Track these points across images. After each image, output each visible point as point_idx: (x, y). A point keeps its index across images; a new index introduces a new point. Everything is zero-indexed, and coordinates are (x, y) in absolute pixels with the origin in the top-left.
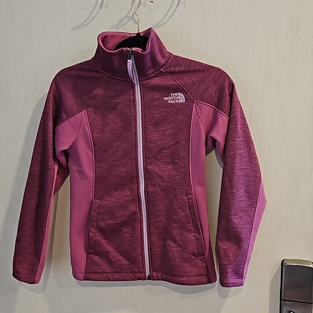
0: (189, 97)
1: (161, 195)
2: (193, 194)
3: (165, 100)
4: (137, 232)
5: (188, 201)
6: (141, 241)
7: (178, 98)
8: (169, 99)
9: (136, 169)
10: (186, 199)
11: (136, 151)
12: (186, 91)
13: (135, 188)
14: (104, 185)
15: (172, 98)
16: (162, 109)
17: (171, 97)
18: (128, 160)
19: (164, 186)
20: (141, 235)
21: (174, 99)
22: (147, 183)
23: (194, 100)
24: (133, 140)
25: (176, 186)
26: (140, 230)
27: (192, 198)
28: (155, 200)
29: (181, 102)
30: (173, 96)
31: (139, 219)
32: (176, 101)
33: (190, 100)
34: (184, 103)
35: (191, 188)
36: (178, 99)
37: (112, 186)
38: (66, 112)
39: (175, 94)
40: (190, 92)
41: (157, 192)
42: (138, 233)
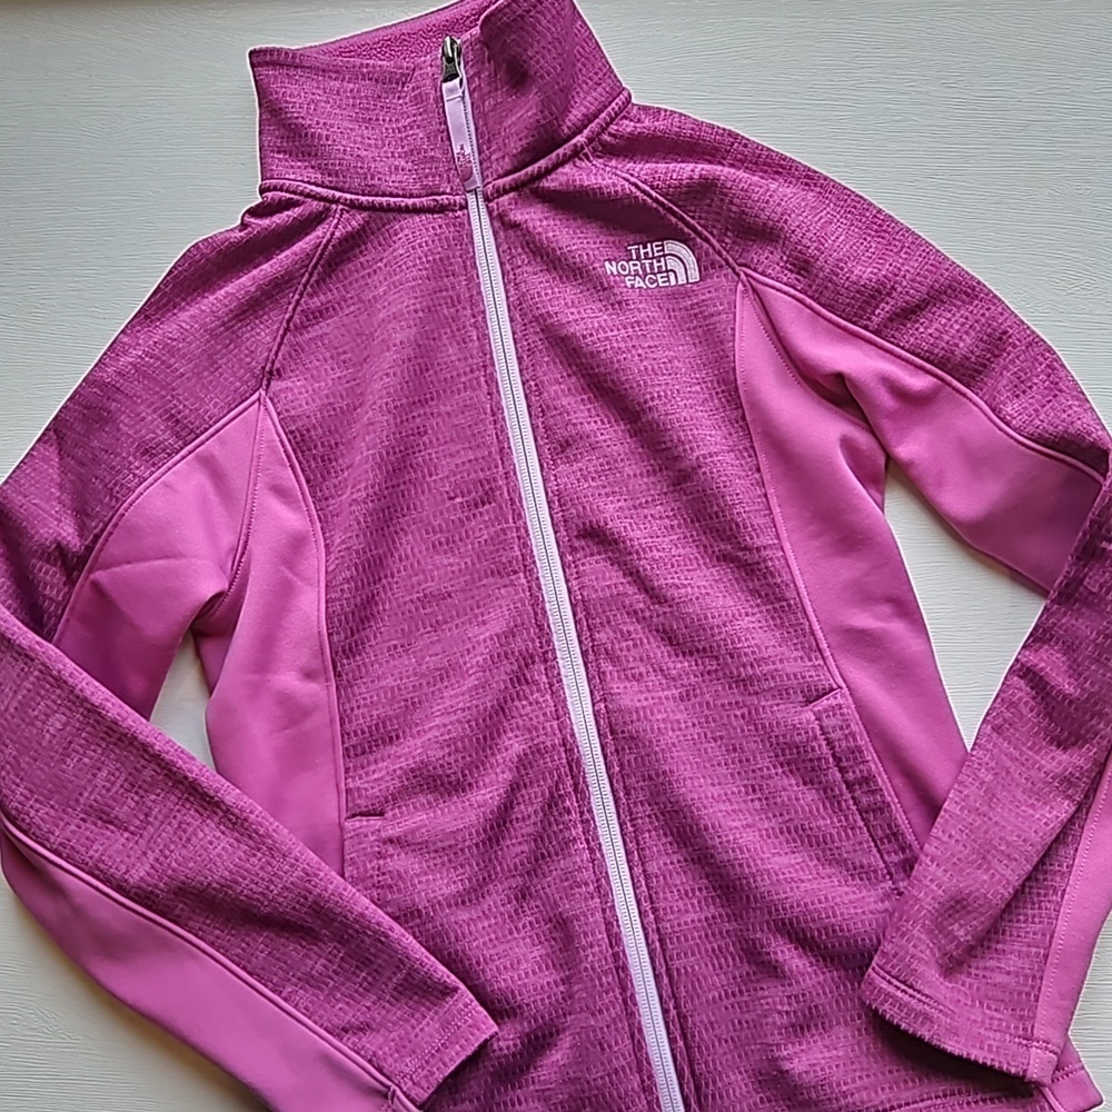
0: (718, 258)
1: (678, 722)
2: (840, 687)
3: (609, 273)
4: (592, 946)
5: (821, 728)
6: (624, 989)
7: (663, 263)
8: (627, 272)
9: (536, 614)
10: (808, 722)
11: (518, 529)
12: (699, 228)
13: (545, 714)
14: (393, 734)
15: (639, 267)
16: (605, 317)
17: (631, 263)
18: (491, 580)
19: (687, 674)
20: (616, 956)
21: (648, 270)
22: (602, 674)
23: (737, 268)
24: (495, 480)
25: (744, 666)
26: (605, 935)
27: (840, 707)
28: (656, 753)
29: (682, 280)
30: (638, 258)
31: (587, 875)
32: (657, 281)
33: (721, 266)
34: (695, 288)
35: (822, 663)
36: (667, 271)
37: (431, 728)
38: (172, 416)
39: (649, 249)
40: (715, 232)
41: (659, 711)
42: (596, 949)
